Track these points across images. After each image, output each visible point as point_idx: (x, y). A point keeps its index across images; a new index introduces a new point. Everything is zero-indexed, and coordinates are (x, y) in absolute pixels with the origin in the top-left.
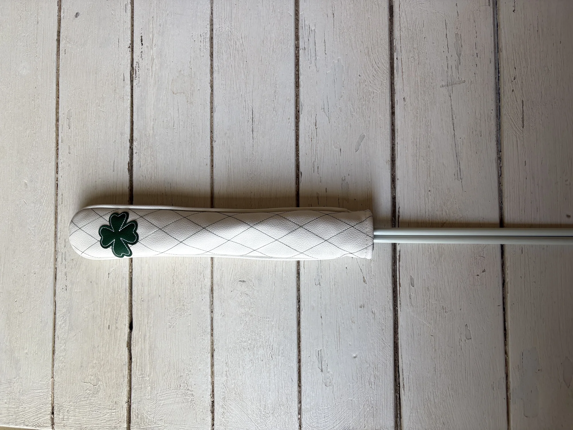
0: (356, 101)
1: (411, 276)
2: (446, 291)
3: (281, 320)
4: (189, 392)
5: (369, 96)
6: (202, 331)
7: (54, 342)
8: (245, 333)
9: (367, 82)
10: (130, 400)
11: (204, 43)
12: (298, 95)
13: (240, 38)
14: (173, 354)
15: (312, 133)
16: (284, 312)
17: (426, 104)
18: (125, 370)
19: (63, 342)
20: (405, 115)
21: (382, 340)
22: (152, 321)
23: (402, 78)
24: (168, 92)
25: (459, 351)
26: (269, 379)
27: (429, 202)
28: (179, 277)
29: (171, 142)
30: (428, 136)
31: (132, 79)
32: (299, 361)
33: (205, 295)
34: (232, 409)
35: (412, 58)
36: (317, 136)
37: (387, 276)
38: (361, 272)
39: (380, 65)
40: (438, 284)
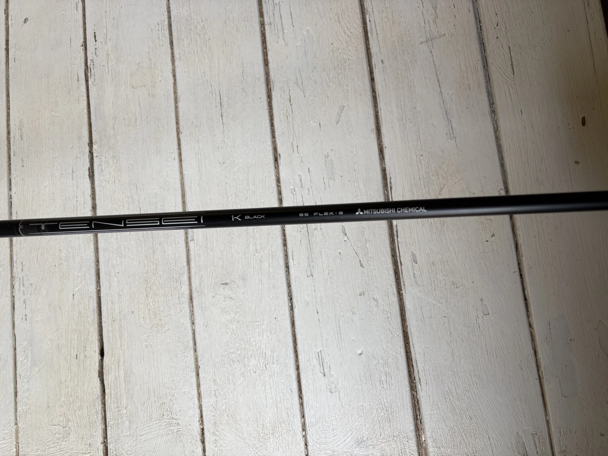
0: (330, 70)
1: (412, 252)
2: (454, 264)
4: (174, 421)
5: (345, 63)
6: (184, 347)
7: (16, 382)
8: (233, 343)
9: (340, 50)
10: (106, 440)
11: (163, 32)
12: (269, 73)
13: (201, 21)
14: (153, 378)
15: (287, 110)
16: (275, 313)
17: (407, 63)
18: (98, 405)
19: (26, 381)
20: (385, 79)
21: (389, 330)
22: (126, 343)
23: (377, 40)
24: (127, 87)
25: (477, 330)
26: (265, 393)
27: (422, 167)
28: (153, 288)
29: (134, 140)
30: (412, 96)
31: (87, 79)
32: (298, 368)
33: (184, 304)
34: (225, 435)
35: (386, 18)
36: (292, 113)
37: (386, 256)
38: (357, 256)
39: (352, 30)
40: (444, 257)
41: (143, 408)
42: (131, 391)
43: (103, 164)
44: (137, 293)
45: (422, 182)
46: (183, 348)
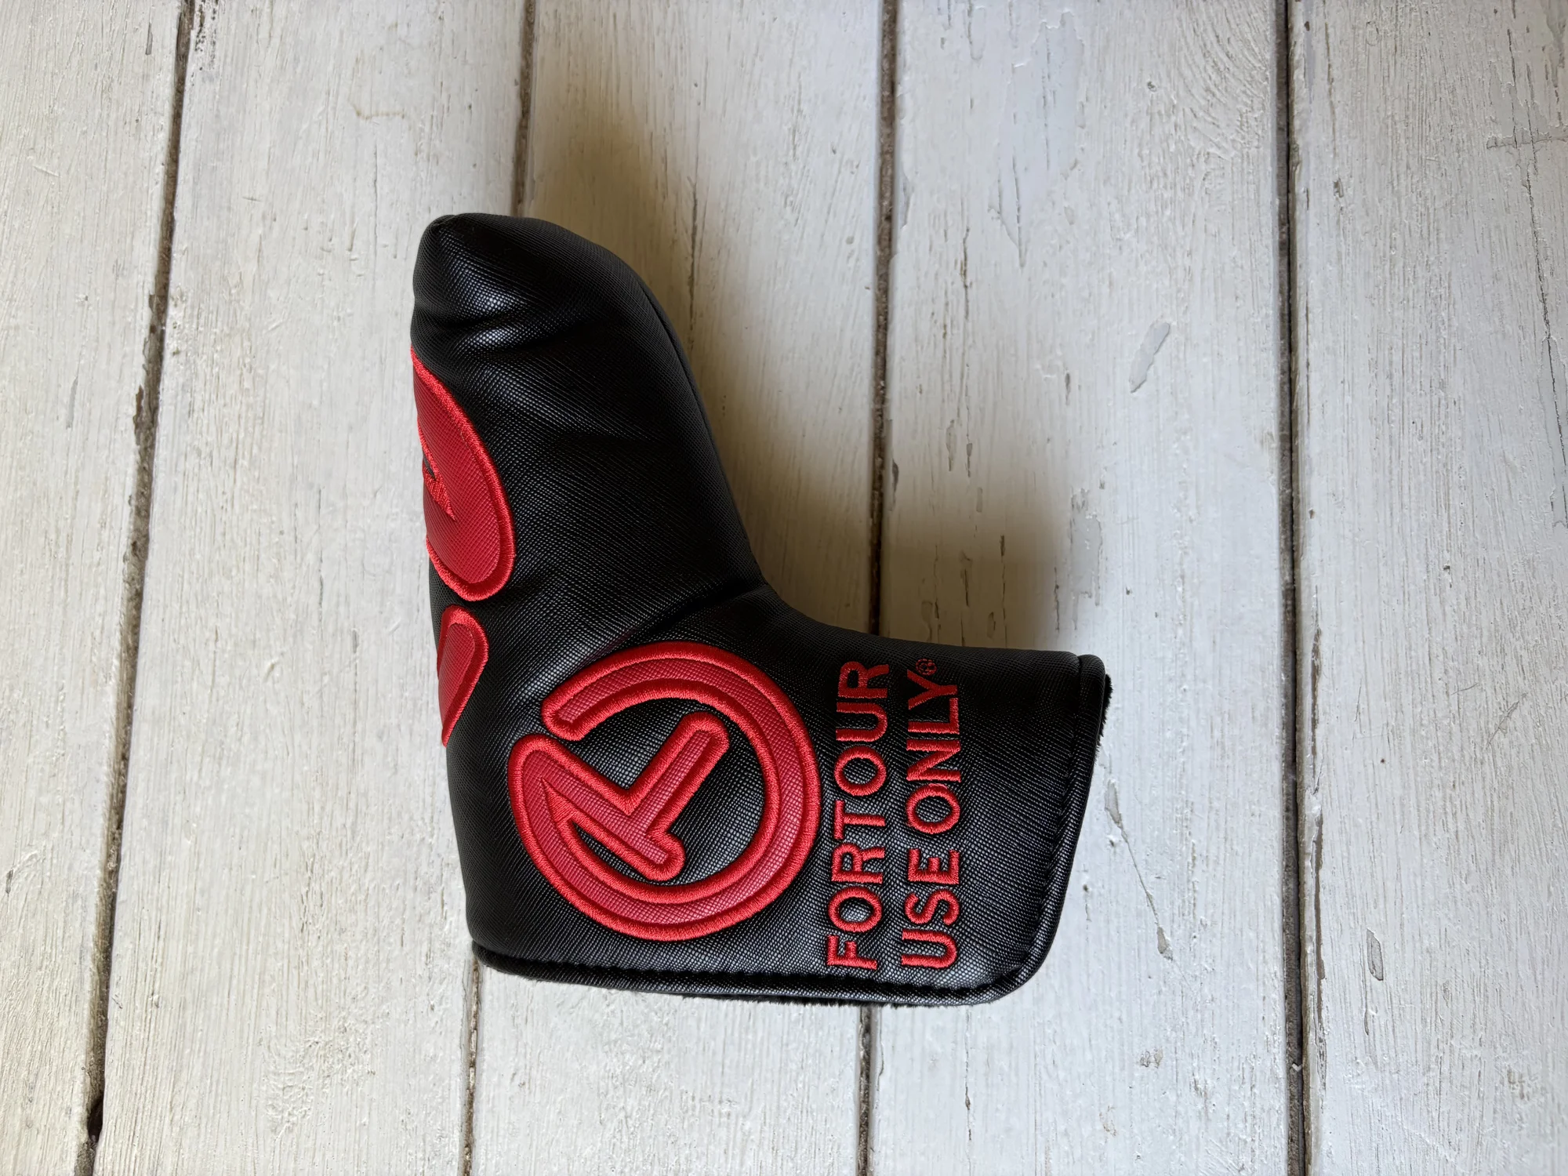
0: (1133, 184)
1: (1370, 934)
2: (1524, 1004)
3: (785, 1112)
5: (1190, 169)
6: (424, 1151)
8: (617, 1166)
9: (1181, 113)
12: (894, 152)
15: (947, 304)
16: (801, 1078)
17: (1431, 211)
20: (1339, 253)
22: (195, 1101)
23: (1327, 105)
24: (334, 109)
27: (1444, 614)
28: (329, 902)
29: (335, 313)
30: (1438, 337)
31: (183, 49)
33: (444, 986)
35: (1369, 28)
36: (966, 317)
37: (1262, 928)
38: (1149, 910)
39: (1235, 48)
40: (1490, 971)
43: (198, 385)
44: (265, 911)
45: (1438, 673)
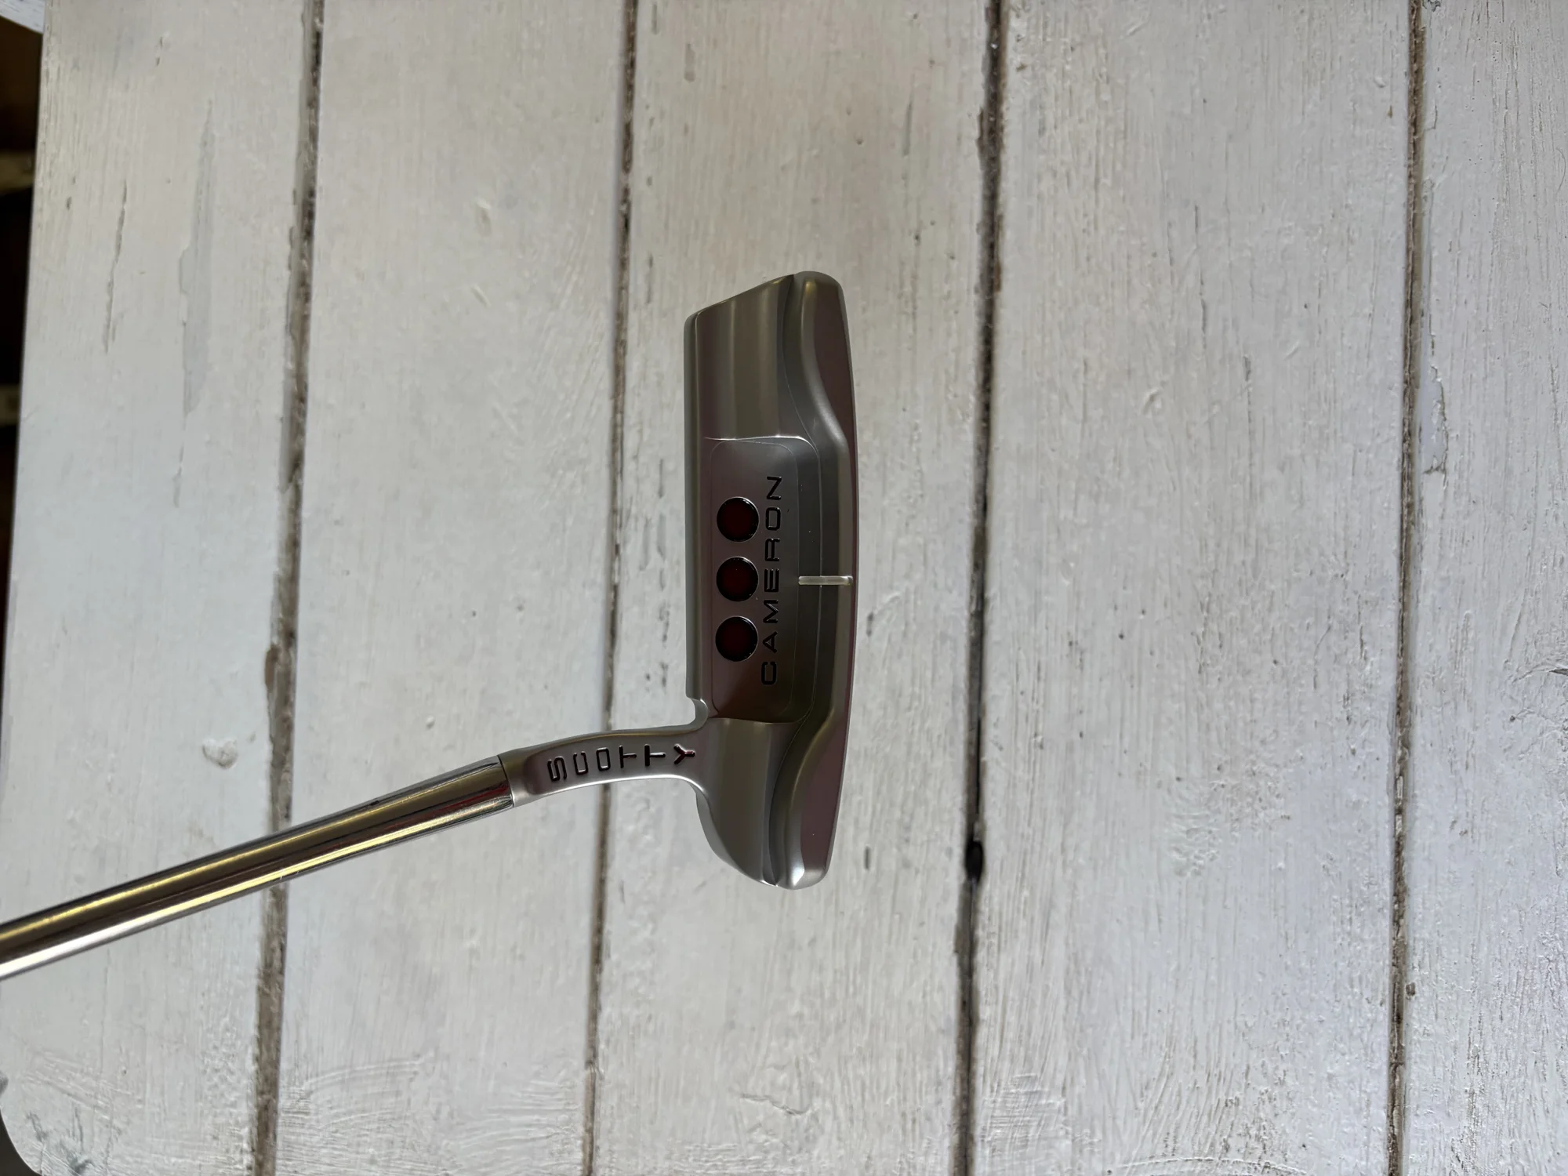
7: (602, 909)
18: (944, 1057)
19: (645, 914)
22: (1088, 843)
28: (1230, 643)
33: (1366, 729)
41: (1141, 1105)
42: (1090, 1031)
43: (1049, 100)
46: (1347, 901)
